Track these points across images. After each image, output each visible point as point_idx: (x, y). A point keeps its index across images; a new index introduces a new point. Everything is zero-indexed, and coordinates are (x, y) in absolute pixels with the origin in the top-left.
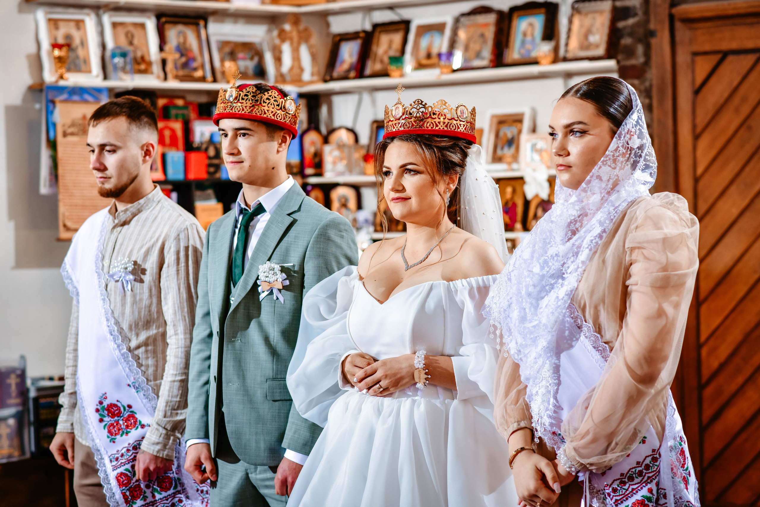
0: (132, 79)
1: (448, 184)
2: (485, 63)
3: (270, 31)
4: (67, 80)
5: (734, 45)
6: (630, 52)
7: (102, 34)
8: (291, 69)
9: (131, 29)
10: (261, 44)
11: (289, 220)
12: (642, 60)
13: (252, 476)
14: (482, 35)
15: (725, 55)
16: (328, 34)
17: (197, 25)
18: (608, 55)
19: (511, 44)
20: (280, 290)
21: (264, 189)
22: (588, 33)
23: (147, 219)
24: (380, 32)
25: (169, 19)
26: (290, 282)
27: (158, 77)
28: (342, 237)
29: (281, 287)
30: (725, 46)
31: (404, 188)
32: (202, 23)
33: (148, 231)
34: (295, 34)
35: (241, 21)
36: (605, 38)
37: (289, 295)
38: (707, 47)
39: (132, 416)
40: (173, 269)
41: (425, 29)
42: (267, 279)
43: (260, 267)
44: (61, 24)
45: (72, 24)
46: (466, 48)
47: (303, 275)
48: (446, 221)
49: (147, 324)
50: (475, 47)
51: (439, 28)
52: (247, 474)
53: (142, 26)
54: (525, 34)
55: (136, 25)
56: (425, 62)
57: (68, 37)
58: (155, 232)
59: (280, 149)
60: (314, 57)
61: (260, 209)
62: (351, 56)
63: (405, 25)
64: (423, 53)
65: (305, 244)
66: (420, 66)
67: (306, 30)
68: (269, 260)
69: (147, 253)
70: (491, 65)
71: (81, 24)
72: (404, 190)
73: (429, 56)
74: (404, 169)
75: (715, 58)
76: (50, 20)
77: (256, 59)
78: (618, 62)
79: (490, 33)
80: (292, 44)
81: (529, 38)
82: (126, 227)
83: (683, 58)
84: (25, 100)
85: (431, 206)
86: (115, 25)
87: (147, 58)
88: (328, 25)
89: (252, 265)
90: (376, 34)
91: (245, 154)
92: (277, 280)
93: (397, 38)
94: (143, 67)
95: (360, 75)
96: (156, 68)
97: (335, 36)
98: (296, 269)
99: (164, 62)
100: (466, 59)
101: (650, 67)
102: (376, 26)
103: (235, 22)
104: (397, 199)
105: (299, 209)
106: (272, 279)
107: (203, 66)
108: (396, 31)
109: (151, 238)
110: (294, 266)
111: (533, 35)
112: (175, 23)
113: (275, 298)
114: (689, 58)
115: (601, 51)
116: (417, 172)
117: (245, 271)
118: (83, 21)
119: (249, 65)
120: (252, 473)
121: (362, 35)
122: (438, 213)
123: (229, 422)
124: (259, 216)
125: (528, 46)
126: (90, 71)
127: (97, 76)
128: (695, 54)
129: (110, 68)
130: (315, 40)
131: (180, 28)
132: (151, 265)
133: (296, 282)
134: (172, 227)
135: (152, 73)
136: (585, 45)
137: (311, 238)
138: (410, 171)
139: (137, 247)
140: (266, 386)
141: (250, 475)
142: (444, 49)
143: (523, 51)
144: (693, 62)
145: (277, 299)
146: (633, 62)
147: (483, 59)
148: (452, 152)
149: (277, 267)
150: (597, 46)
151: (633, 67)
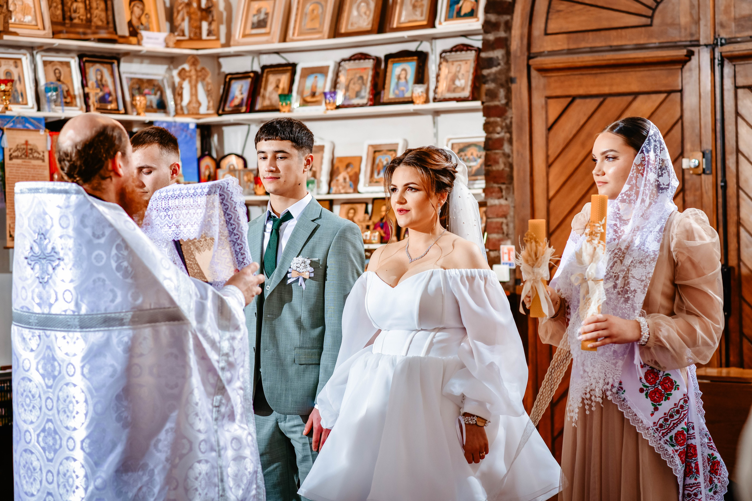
0: (62, 111)
1: (440, 200)
2: (364, 101)
3: (169, 70)
4: (11, 110)
5: (581, 91)
6: (492, 95)
7: (35, 71)
8: (190, 103)
9: (58, 67)
10: (162, 81)
11: (313, 226)
12: (503, 101)
13: (282, 424)
15: (574, 98)
16: (219, 73)
17: (111, 64)
18: (474, 97)
19: (387, 86)
22: (455, 78)
24: (268, 73)
25: (88, 59)
26: (316, 273)
27: (81, 109)
28: (356, 238)
29: (308, 277)
30: (574, 91)
31: (406, 201)
32: (115, 63)
34: (193, 74)
37: (314, 283)
38: (560, 92)
41: (309, 71)
43: (291, 260)
44: (3, 62)
45: (12, 62)
46: (347, 88)
47: (326, 267)
48: (438, 226)
50: (355, 87)
51: (323, 71)
52: (277, 424)
53: (67, 64)
54: (399, 78)
55: (62, 63)
56: (309, 99)
57: (8, 73)
59: (306, 170)
60: (209, 94)
61: (288, 216)
62: (241, 93)
63: (292, 67)
64: (307, 92)
65: (328, 244)
66: (304, 103)
67: (203, 69)
68: (300, 254)
70: (370, 103)
71: (19, 62)
72: (406, 203)
73: (313, 95)
74: (407, 187)
75: (566, 101)
77: (159, 94)
78: (483, 103)
79: (368, 76)
80: (190, 82)
81: (403, 81)
83: (538, 101)
85: (427, 216)
86: (45, 63)
87: (71, 92)
88: (219, 66)
90: (265, 75)
91: (282, 172)
93: (285, 78)
94: (68, 100)
95: (251, 109)
96: (79, 102)
98: (321, 262)
99: (85, 96)
100: (345, 98)
101: (510, 108)
102: (264, 68)
104: (401, 210)
105: (320, 217)
107: (116, 100)
110: (319, 260)
111: (406, 79)
112: (94, 62)
114: (543, 101)
115: (467, 93)
116: (417, 190)
117: (278, 266)
118: (19, 60)
119: (154, 99)
121: (252, 75)
122: (432, 221)
124: (287, 222)
125: (402, 88)
127: (33, 108)
128: (548, 98)
129: (43, 101)
130: (208, 79)
131: (98, 66)
133: (321, 273)
136: (452, 88)
137: (333, 238)
138: (411, 188)
140: (295, 353)
141: (279, 424)
142: (328, 89)
143: (397, 92)
144: (547, 104)
145: (301, 285)
146: (496, 103)
147: (362, 98)
148: (443, 176)
149: (306, 261)
150: (463, 89)
151: (496, 107)
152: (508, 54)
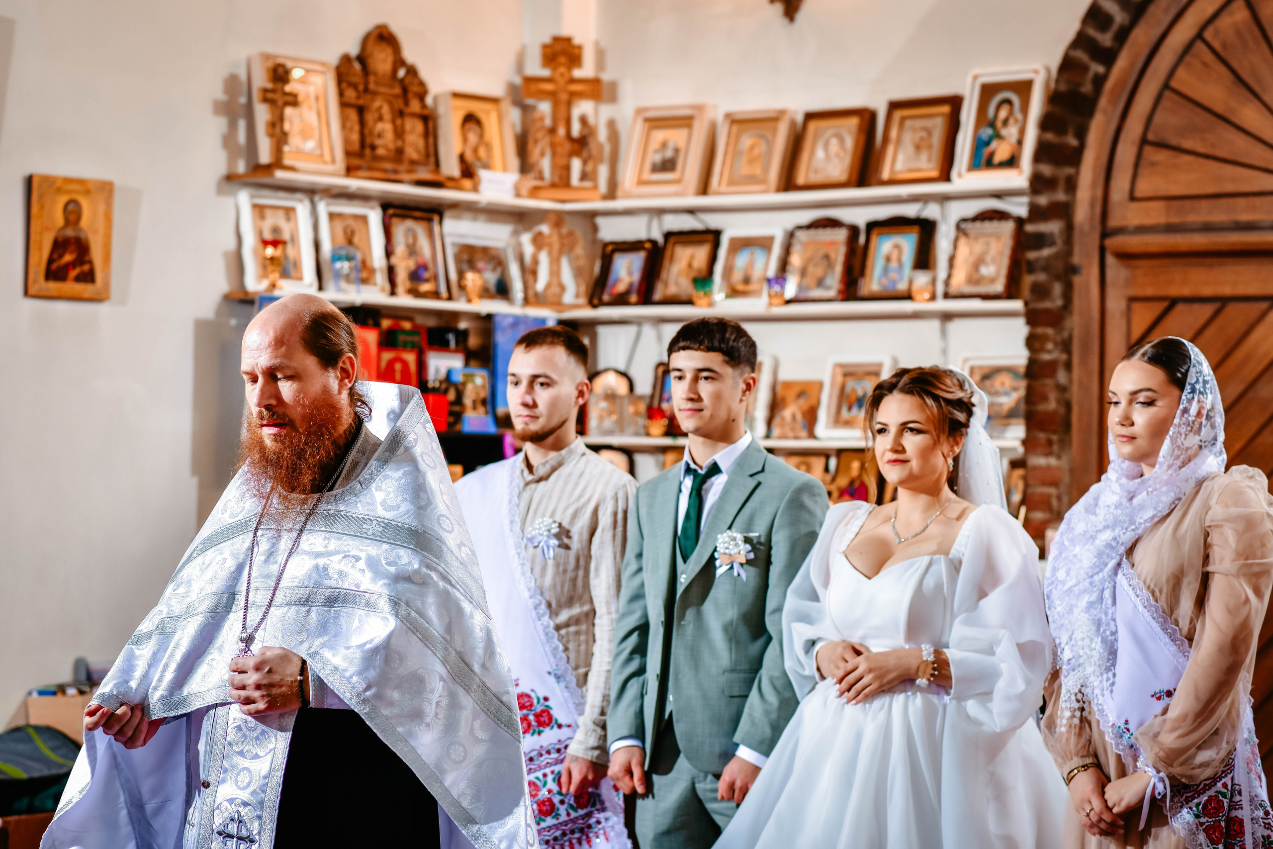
0: (358, 292)
1: (952, 447)
2: (832, 293)
3: (516, 233)
4: (281, 288)
5: (1186, 291)
6: (1040, 291)
7: (316, 227)
8: (548, 286)
9: (351, 222)
10: (505, 250)
11: (752, 483)
12: (1059, 302)
13: (699, 787)
14: (827, 257)
15: (1173, 302)
16: (594, 241)
17: (430, 220)
18: (1010, 293)
19: (868, 271)
20: (742, 565)
21: (721, 444)
22: (977, 264)
23: (570, 475)
24: (675, 243)
25: (399, 211)
26: (755, 555)
27: (383, 290)
28: (816, 502)
29: (744, 561)
30: (1174, 291)
31: (904, 448)
32: (436, 218)
33: (574, 489)
34: (555, 239)
35: (482, 217)
36: (1004, 271)
37: (752, 570)
38: (1149, 291)
39: (547, 711)
40: (609, 535)
41: (741, 244)
42: (727, 551)
43: (719, 536)
44: (268, 212)
45: (281, 213)
46: (803, 273)
47: (770, 548)
48: (946, 489)
49: (570, 602)
50: (816, 271)
51: (765, 243)
52: (693, 784)
53: (364, 219)
54: (888, 259)
55: (356, 217)
56: (740, 287)
57: (276, 230)
58: (584, 490)
59: (744, 398)
60: (578, 273)
61: (715, 469)
62: (630, 273)
63: (713, 236)
64: (737, 276)
65: (773, 511)
66: (733, 293)
67: (571, 234)
68: (730, 528)
69: (575, 515)
70: (840, 297)
71: (292, 214)
72: (903, 451)
73: (747, 280)
74: (904, 427)
75: (1160, 307)
76: (255, 206)
77: (499, 270)
78: (1026, 304)
79: (839, 256)
80: (550, 253)
81: (894, 264)
82: (542, 484)
83: (1116, 304)
84: (218, 313)
85: (934, 470)
86: (332, 216)
87: (368, 263)
88: (595, 229)
89: (708, 534)
90: (669, 247)
91: (707, 401)
92: (739, 553)
93: (700, 254)
94: (364, 275)
95: (646, 298)
96: (381, 278)
97: (606, 245)
98: (763, 540)
99: (391, 271)
100: (800, 287)
101: (1071, 313)
102: (668, 235)
103: (475, 219)
104: (895, 461)
105: (763, 470)
106: (734, 551)
107: (435, 278)
108: (700, 243)
109: (580, 497)
110: (759, 537)
111: (899, 261)
112: (404, 217)
113: (736, 574)
114: (1123, 304)
115: (999, 287)
116: (919, 432)
117: (700, 543)
118: (292, 209)
119: (491, 277)
120: (699, 783)
121: (648, 245)
122: (938, 480)
123: (678, 721)
124: (713, 479)
125: (893, 275)
126: (300, 278)
127: (311, 285)
128: (1132, 300)
129: (327, 274)
130: (579, 250)
131: (409, 223)
132: (579, 529)
133: (762, 555)
134: (607, 484)
135: (375, 284)
136: (974, 278)
137: (781, 503)
138: (912, 430)
139: (561, 507)
140: (723, 679)
141: (697, 786)
142: (772, 272)
143: (885, 281)
144: (1129, 310)
145: (739, 575)
146: (1047, 305)
147: (828, 288)
148: (957, 410)
149: (739, 537)
150: (992, 280)
151: (1047, 311)
152: (1069, 228)
